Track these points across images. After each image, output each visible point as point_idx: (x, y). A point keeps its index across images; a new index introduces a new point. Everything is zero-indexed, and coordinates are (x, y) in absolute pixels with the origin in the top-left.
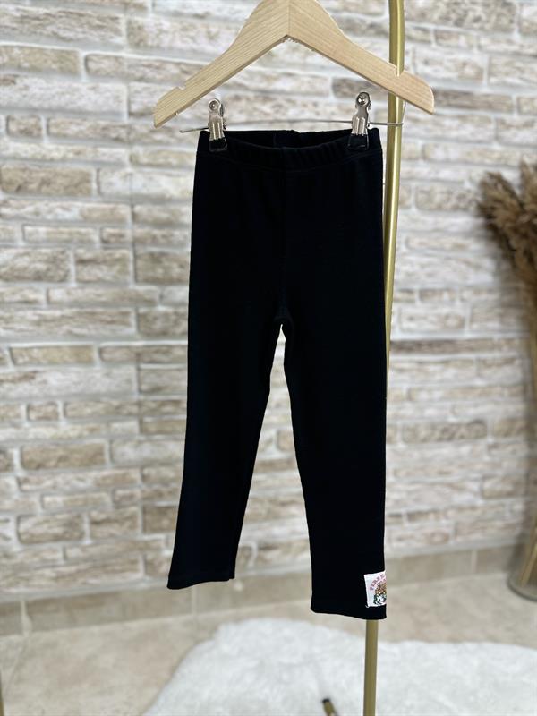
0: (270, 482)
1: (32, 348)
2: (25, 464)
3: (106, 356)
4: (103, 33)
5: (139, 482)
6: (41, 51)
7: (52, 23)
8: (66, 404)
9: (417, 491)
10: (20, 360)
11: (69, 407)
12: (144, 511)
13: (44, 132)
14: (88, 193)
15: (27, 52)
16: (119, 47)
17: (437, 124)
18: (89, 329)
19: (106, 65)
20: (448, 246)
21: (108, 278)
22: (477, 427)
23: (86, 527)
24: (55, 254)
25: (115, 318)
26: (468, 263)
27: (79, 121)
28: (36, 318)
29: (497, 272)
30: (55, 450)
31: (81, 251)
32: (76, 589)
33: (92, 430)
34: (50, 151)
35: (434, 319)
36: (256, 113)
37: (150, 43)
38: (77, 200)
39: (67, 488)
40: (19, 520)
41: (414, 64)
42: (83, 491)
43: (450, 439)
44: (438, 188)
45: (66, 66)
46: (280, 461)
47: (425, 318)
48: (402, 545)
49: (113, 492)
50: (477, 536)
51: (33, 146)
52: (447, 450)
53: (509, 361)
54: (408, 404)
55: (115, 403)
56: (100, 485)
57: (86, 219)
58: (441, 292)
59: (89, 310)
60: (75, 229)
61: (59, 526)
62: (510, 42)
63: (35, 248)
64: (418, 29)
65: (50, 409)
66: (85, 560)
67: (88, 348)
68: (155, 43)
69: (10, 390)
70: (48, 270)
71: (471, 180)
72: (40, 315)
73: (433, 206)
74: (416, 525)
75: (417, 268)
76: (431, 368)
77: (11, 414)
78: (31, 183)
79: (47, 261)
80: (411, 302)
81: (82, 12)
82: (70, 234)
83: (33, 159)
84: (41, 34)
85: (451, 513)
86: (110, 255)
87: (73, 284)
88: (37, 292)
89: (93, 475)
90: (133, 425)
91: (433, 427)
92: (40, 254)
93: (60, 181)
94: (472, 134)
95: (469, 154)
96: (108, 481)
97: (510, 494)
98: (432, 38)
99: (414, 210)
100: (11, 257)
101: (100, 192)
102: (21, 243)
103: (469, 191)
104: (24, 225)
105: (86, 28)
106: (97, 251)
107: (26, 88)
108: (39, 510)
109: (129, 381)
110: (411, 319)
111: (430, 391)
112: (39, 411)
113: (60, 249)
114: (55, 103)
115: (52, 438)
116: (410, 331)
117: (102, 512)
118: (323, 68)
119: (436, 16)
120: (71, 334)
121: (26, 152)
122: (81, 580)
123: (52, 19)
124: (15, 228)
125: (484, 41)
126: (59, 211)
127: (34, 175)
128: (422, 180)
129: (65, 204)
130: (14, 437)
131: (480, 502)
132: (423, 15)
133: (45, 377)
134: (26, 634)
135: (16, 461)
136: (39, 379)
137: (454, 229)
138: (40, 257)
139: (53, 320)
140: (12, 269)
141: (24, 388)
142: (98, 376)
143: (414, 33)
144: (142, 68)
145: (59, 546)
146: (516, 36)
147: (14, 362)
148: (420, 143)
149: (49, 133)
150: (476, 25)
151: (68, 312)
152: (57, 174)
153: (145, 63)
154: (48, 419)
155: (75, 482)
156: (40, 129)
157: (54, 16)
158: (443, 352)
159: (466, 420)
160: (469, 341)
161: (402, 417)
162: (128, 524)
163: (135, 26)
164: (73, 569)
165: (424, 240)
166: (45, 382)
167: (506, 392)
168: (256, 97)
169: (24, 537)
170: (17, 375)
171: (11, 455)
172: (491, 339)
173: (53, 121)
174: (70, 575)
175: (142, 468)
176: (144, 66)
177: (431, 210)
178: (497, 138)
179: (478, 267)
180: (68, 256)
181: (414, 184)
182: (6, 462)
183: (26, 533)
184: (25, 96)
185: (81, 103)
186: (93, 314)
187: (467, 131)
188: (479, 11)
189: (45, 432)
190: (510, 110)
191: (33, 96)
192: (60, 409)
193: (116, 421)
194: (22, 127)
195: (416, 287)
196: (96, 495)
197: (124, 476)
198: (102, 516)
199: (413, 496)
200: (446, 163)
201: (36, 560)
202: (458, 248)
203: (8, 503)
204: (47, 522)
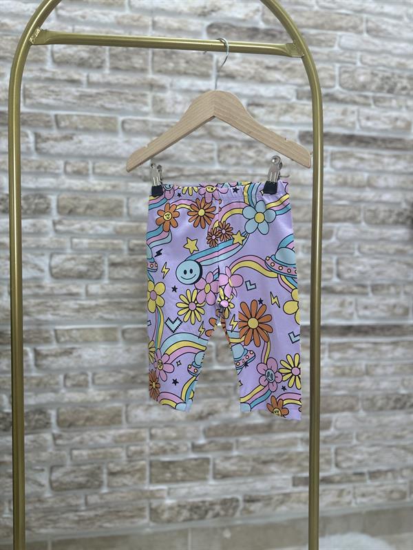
0: (254, 443)
1: (72, 330)
2: (60, 423)
3: (127, 336)
4: (135, 104)
5: (148, 440)
6: (92, 117)
7: (100, 99)
8: (94, 374)
9: (375, 453)
10: (62, 339)
11: (97, 376)
12: (151, 465)
13: (91, 172)
14: (120, 215)
15: (82, 118)
16: (146, 114)
17: (378, 161)
18: (116, 315)
19: (136, 126)
20: (392, 251)
21: (132, 276)
23: (105, 477)
24: (94, 259)
25: (136, 307)
26: (408, 264)
27: (115, 164)
28: (77, 307)
30: (83, 412)
31: (114, 257)
32: (93, 531)
33: (113, 396)
34: (94, 185)
35: (385, 308)
36: (243, 157)
37: (168, 110)
38: (112, 220)
39: (91, 443)
40: (52, 469)
41: (359, 120)
42: (103, 447)
43: (402, 408)
44: (382, 208)
45: (109, 128)
46: (262, 425)
47: (377, 307)
48: (364, 500)
49: (127, 448)
51: (82, 182)
52: (400, 417)
54: (367, 378)
55: (132, 373)
56: (117, 442)
57: (118, 234)
58: (388, 287)
59: (116, 300)
60: (109, 241)
61: (82, 476)
63: (80, 254)
64: (361, 96)
65: (82, 378)
66: (102, 507)
67: (114, 329)
68: (172, 110)
69: (52, 362)
70: (88, 270)
71: (406, 201)
72: (80, 305)
73: (378, 221)
74: (377, 483)
75: (368, 268)
76: (384, 348)
77: (52, 382)
78: (78, 207)
79: (87, 264)
80: (365, 294)
81: (121, 91)
82: (106, 244)
83: (82, 191)
84: (92, 106)
85: (405, 473)
86: (134, 259)
87: (106, 281)
88: (78, 287)
89: (112, 433)
90: (145, 391)
91: (388, 398)
92: (83, 259)
93: (101, 206)
94: (406, 168)
95: (404, 182)
96: (124, 439)
98: (371, 102)
99: (363, 224)
100: (61, 261)
101: (128, 214)
102: (69, 251)
103: (405, 210)
104: (72, 238)
105: (124, 102)
106: (125, 256)
107: (80, 142)
108: (68, 462)
109: (143, 356)
110: (366, 308)
111: (384, 367)
112: (74, 380)
113: (98, 255)
114: (100, 151)
115: (82, 402)
116: (365, 317)
117: (117, 464)
118: (291, 124)
119: (373, 87)
120: (103, 319)
121: (77, 186)
122: (98, 524)
123: (100, 96)
124: (65, 240)
125: (410, 103)
126: (99, 228)
127: (82, 202)
128: (369, 202)
129: (104, 223)
130: (53, 400)
132: (364, 87)
133: (80, 352)
135: (53, 420)
136: (75, 354)
137: (396, 238)
138: (83, 261)
139: (90, 308)
140: (61, 270)
141: (63, 362)
142: (120, 351)
143: (358, 99)
144: (162, 128)
145: (81, 493)
147: (58, 340)
148: (366, 175)
149: (94, 173)
150: (404, 92)
151: (101, 302)
152: (98, 202)
153: (165, 124)
154: (80, 386)
155: (98, 439)
156: (88, 170)
157: (102, 94)
158: (393, 335)
161: (362, 389)
162: (138, 475)
163: (158, 99)
164: (92, 514)
165: (373, 246)
166: (80, 356)
168: (243, 146)
169: (55, 485)
170: (59, 351)
171: (50, 415)
173: (97, 165)
174: (89, 519)
175: (151, 428)
176: (164, 126)
177: (377, 225)
180: (103, 261)
181: (362, 205)
182: (46, 421)
183: (56, 481)
184: (78, 148)
185: (118, 152)
186: (119, 303)
187: (401, 166)
188: (405, 82)
189: (77, 396)
191: (84, 148)
192: (90, 379)
193: (131, 388)
194: (75, 169)
195: (368, 283)
196: (114, 450)
197: (136, 434)
198: (118, 468)
199: (374, 457)
200: (387, 189)
201: (63, 504)
202: (400, 252)
203: (44, 456)
204: (74, 471)
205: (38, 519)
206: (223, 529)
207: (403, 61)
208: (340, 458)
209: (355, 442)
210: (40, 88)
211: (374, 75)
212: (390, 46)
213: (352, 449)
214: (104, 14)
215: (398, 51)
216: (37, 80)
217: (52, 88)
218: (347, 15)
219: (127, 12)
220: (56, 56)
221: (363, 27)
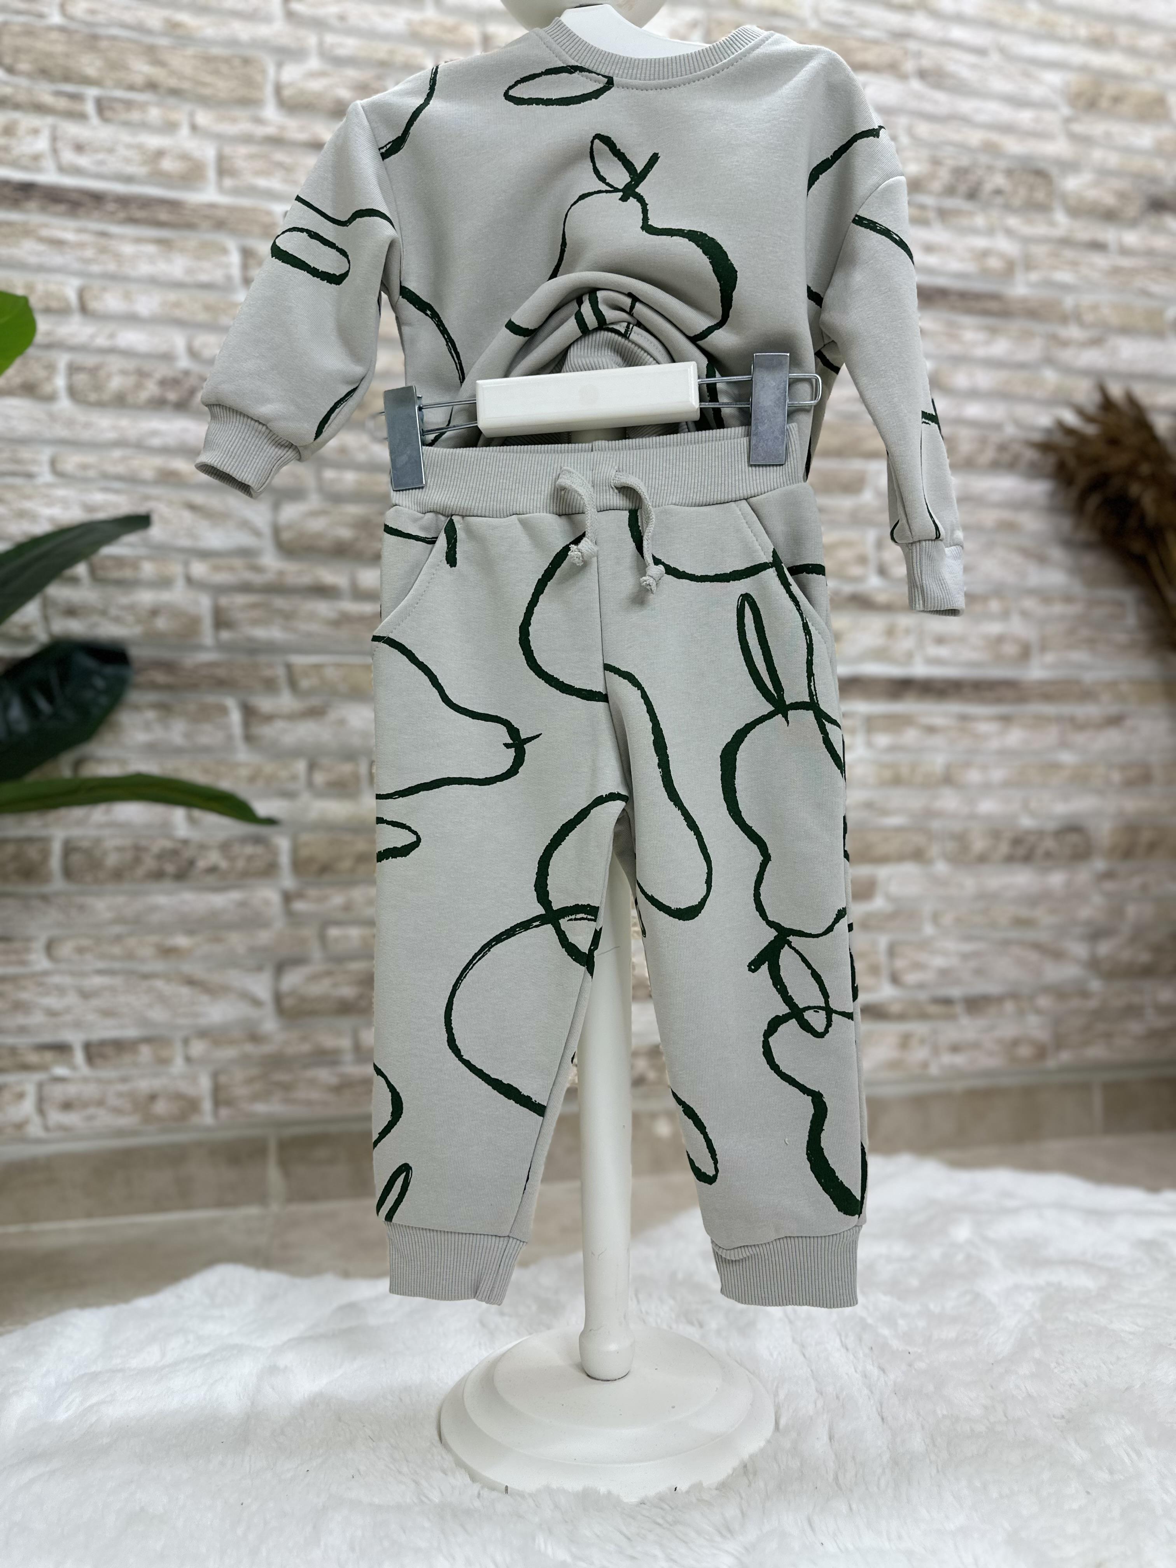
1: (323, 666)
2: (299, 866)
8: (371, 761)
9: (976, 954)
10: (304, 684)
17: (952, 337)
20: (989, 524)
22: (1074, 838)
26: (1024, 552)
28: (334, 615)
29: (1076, 571)
30: (349, 840)
35: (979, 642)
40: (280, 968)
43: (1027, 858)
47: (963, 640)
48: (959, 1060)
50: (1096, 1052)
52: (1024, 878)
53: (1115, 721)
54: (947, 791)
61: (346, 984)
62: (1052, 224)
63: (337, 503)
65: (347, 768)
69: (283, 732)
70: (356, 537)
72: (340, 611)
74: (981, 1022)
76: (982, 727)
77: (283, 775)
79: (353, 525)
85: (1044, 1002)
88: (335, 575)
91: (996, 834)
92: (345, 513)
97: (1147, 972)
100: (299, 516)
102: (314, 495)
104: (320, 469)
108: (317, 954)
110: (940, 640)
111: (984, 768)
112: (330, 772)
115: (349, 820)
116: (939, 661)
119: (937, 186)
125: (1013, 222)
130: (282, 813)
131: (1096, 985)
132: (918, 185)
133: (339, 713)
134: (275, 1208)
135: (284, 860)
137: (996, 497)
138: (345, 519)
139: (360, 617)
141: (306, 731)
145: (346, 1023)
146: (1061, 217)
147: (293, 684)
150: (999, 200)
154: (343, 787)
158: (999, 701)
159: (1051, 825)
160: (1042, 683)
161: (939, 814)
166: (341, 722)
167: (1116, 777)
169: (286, 1004)
170: (297, 709)
171: (277, 847)
172: (1077, 682)
174: (363, 1083)
178: (1049, 361)
179: (1042, 560)
182: (269, 859)
183: (291, 994)
187: (1000, 347)
189: (336, 809)
190: (1064, 319)
192: (363, 769)
199: (973, 964)
200: (974, 394)
201: (306, 1048)
202: (1008, 527)
203: (264, 937)
204: (329, 973)
205: (250, 1081)
206: (653, 1116)
207: (994, 137)
208: (900, 964)
209: (929, 930)
210: (251, 157)
211: (936, 162)
212: (966, 106)
213: (924, 945)
214: (385, 16)
215: (982, 118)
216: (247, 139)
217: (280, 156)
218: (876, 42)
219: (430, 13)
220: (287, 93)
221: (909, 66)
